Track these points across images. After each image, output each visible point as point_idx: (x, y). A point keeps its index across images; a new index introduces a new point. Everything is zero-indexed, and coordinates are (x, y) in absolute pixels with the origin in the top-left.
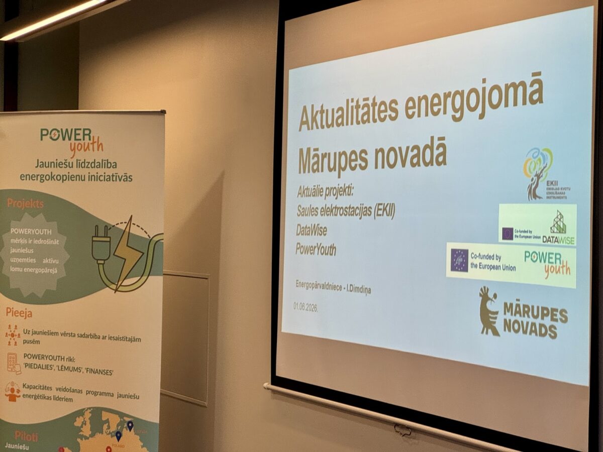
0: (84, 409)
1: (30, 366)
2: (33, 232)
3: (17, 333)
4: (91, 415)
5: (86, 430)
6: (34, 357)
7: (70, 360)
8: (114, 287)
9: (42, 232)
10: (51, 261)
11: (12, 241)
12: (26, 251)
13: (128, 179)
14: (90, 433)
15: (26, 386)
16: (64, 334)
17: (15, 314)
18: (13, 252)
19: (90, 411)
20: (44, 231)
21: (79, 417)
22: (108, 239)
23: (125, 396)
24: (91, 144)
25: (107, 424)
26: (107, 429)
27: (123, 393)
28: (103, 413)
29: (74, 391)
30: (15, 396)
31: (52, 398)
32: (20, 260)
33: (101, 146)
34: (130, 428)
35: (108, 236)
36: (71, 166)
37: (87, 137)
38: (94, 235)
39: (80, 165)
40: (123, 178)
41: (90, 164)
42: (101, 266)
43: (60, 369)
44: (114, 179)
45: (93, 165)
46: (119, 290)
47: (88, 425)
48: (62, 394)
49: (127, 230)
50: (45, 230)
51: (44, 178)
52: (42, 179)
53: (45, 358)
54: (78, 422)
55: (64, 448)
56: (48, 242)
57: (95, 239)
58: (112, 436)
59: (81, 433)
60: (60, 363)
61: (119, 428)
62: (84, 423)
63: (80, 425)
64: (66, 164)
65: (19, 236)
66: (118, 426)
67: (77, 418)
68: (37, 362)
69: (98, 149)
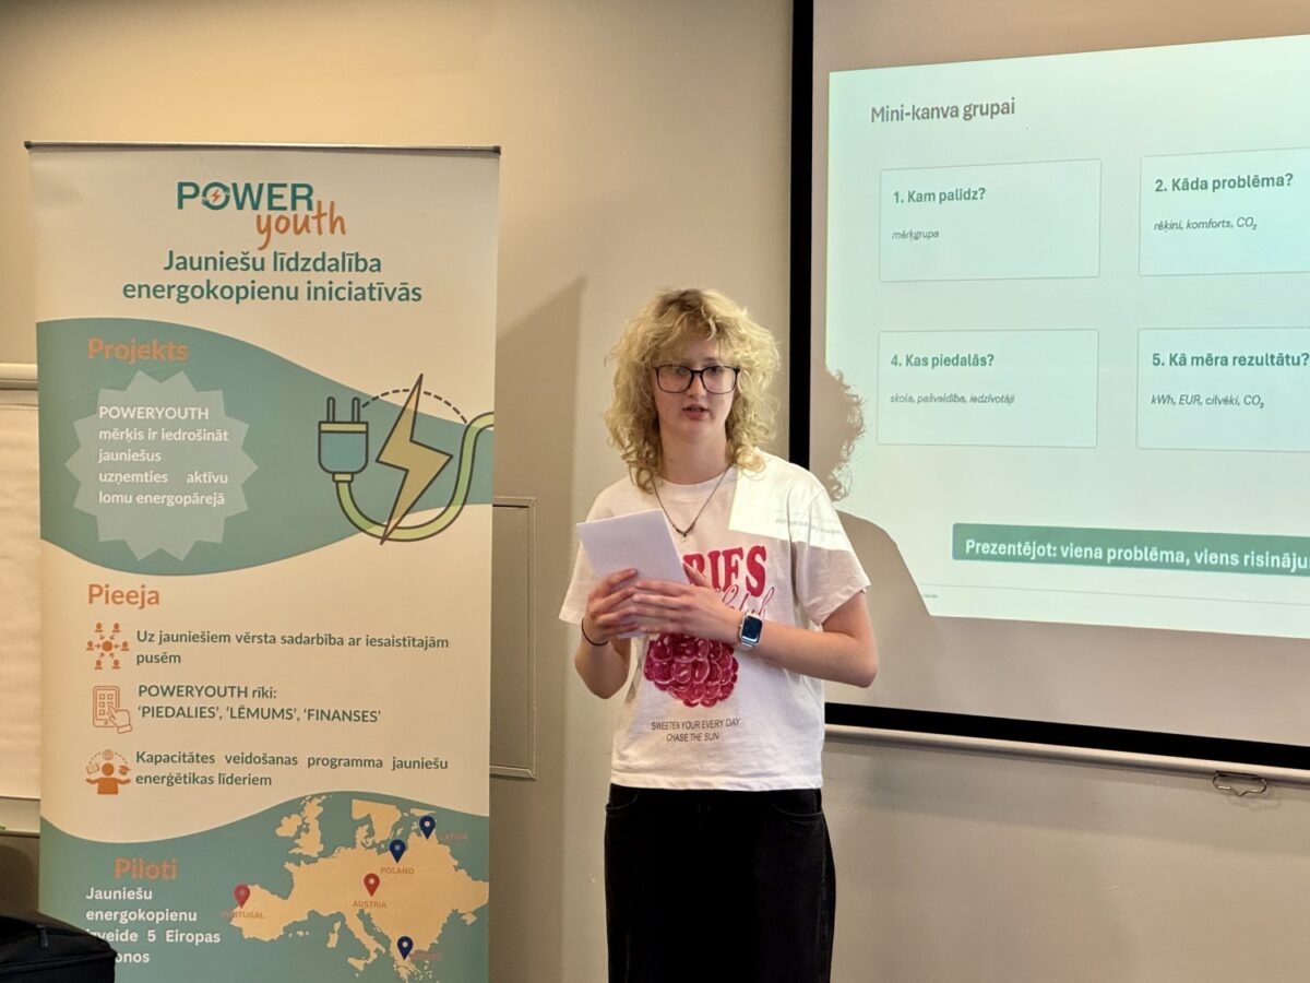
0: (304, 798)
1: (156, 712)
2: (160, 414)
3: (119, 640)
4: (321, 809)
5: (311, 844)
6: (167, 691)
7: (263, 693)
8: (379, 531)
9: (183, 414)
10: (208, 478)
11: (103, 434)
12: (143, 456)
13: (412, 296)
14: (321, 848)
15: (145, 757)
16: (247, 638)
17: (115, 598)
18: (107, 458)
19: (319, 801)
20: (190, 412)
21: (289, 817)
22: (362, 428)
23: (412, 765)
24: (314, 218)
25: (366, 827)
26: (366, 837)
27: (408, 759)
28: (354, 801)
29: (274, 761)
30: (117, 781)
31: (216, 779)
32: (125, 478)
33: (339, 224)
34: (427, 832)
35: (361, 420)
36: (258, 266)
37: (302, 204)
38: (325, 419)
39: (281, 263)
40: (398, 293)
41: (311, 262)
42: (344, 488)
43: (236, 714)
44: (375, 294)
45: (319, 265)
46: (391, 537)
47: (315, 833)
48: (241, 770)
49: (411, 406)
50: (193, 409)
51: (188, 294)
52: (183, 294)
53: (195, 692)
54: (288, 827)
55: (255, 890)
56: (199, 436)
57: (325, 427)
58: (380, 852)
59: (296, 851)
60: (235, 703)
61: (399, 832)
62: (304, 828)
63: (292, 834)
64: (246, 263)
65: (122, 424)
66: (395, 828)
67: (285, 820)
68: (175, 702)
69: (332, 231)
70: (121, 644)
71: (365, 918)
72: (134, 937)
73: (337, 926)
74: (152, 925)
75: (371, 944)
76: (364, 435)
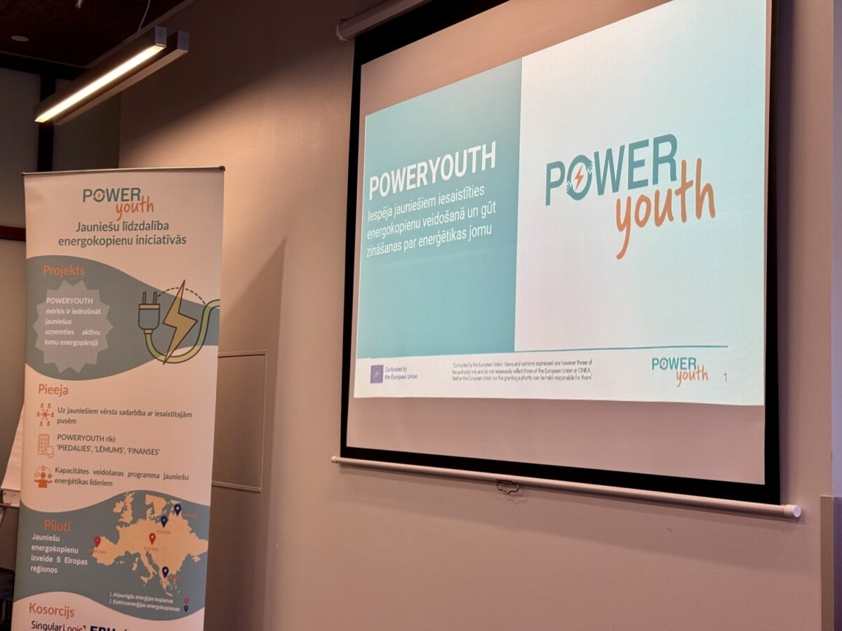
0: (125, 493)
1: (64, 448)
2: (72, 301)
3: (49, 412)
4: (132, 499)
5: (127, 517)
6: (69, 437)
7: (110, 439)
8: (163, 358)
9: (82, 302)
10: (92, 332)
11: (48, 311)
12: (64, 322)
13: (182, 241)
14: (132, 519)
15: (59, 470)
16: (105, 412)
17: (49, 391)
18: (48, 323)
19: (132, 495)
20: (84, 300)
21: (119, 503)
22: (157, 307)
23: (172, 477)
25: (151, 509)
26: (151, 514)
27: (171, 474)
28: (147, 496)
29: (114, 474)
30: (47, 481)
31: (89, 482)
32: (56, 332)
34: (178, 512)
35: (158, 303)
36: (116, 228)
38: (141, 303)
39: (127, 227)
40: (176, 240)
41: (138, 226)
42: (148, 336)
43: (98, 450)
44: (166, 240)
45: (142, 227)
46: (168, 361)
47: (130, 511)
48: (100, 478)
49: (179, 296)
50: (86, 299)
51: (86, 243)
52: (84, 243)
53: (82, 438)
54: (118, 508)
55: (103, 538)
56: (89, 312)
57: (142, 307)
58: (157, 522)
59: (121, 520)
60: (98, 444)
61: (165, 512)
62: (125, 509)
63: (120, 511)
64: (112, 227)
65: (56, 306)
66: (163, 509)
67: (117, 504)
68: (72, 443)
69: (148, 210)
70: (50, 413)
71: (149, 556)
72: (51, 560)
73: (137, 559)
74: (58, 554)
75: (151, 570)
76: (158, 311)
